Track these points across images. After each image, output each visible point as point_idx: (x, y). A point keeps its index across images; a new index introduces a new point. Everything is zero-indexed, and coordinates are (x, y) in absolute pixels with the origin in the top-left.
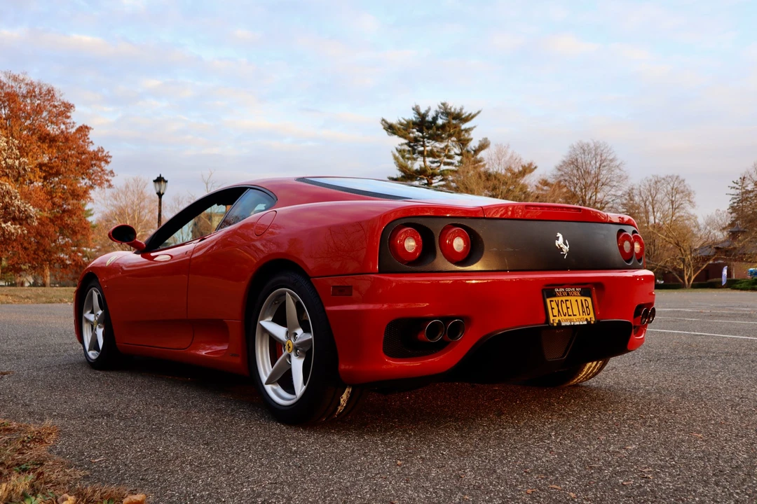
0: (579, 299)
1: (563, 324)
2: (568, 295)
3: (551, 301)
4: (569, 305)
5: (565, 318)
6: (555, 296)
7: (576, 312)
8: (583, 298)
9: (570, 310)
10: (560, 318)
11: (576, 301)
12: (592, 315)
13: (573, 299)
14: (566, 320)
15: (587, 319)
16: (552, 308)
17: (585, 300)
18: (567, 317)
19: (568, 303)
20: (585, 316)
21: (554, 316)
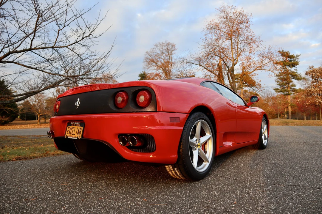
0: (78, 127)
1: (68, 137)
2: (75, 125)
3: (69, 127)
4: (74, 130)
5: (70, 135)
6: (71, 125)
7: (75, 134)
8: (80, 127)
9: (73, 132)
10: (68, 135)
11: (77, 128)
12: (81, 136)
13: (76, 127)
14: (70, 136)
15: (78, 137)
16: (68, 131)
17: (81, 128)
18: (71, 135)
19: (74, 129)
20: (78, 136)
21: (67, 134)
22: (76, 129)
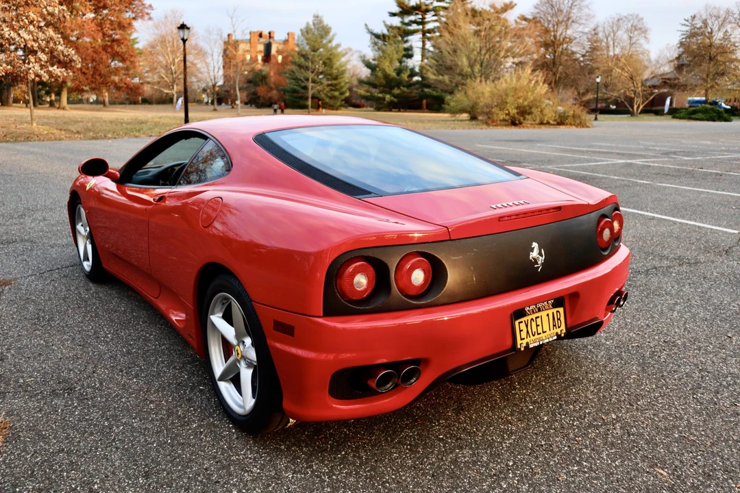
0: (550, 312)
1: (531, 346)
2: (539, 311)
3: (522, 322)
4: (539, 322)
5: (534, 338)
6: (525, 315)
7: (546, 328)
8: (555, 310)
9: (540, 328)
10: (528, 340)
11: (548, 315)
12: (563, 327)
13: (543, 314)
14: (535, 341)
15: (557, 334)
16: (521, 331)
17: (557, 312)
18: (536, 336)
19: (539, 320)
20: (556, 331)
21: (522, 339)
22: (545, 319)
